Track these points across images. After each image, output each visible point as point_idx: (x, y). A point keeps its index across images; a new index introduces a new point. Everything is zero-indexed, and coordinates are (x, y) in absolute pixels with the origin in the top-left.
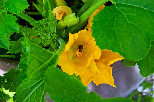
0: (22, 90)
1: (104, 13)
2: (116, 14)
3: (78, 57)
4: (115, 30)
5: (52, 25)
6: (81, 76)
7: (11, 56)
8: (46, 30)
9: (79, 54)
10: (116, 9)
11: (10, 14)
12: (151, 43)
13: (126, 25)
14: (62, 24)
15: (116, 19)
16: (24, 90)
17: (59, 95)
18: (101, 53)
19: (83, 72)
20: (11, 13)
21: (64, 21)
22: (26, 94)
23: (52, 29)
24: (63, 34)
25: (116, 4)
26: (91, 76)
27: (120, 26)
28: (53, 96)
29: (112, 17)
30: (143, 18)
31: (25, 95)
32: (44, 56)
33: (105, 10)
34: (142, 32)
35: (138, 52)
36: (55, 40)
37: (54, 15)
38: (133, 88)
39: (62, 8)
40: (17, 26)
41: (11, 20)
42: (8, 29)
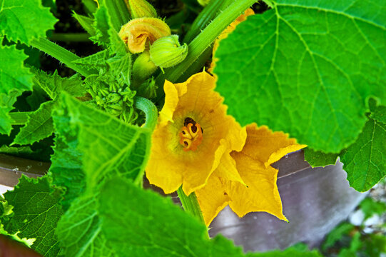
0: (71, 228)
1: (245, 32)
2: (277, 32)
3: (188, 147)
4: (276, 74)
5: (120, 68)
6: (197, 195)
7: (22, 150)
8: (105, 81)
9: (192, 139)
10: (278, 21)
11: (9, 44)
12: (367, 105)
13: (304, 60)
14: (146, 63)
15: (277, 46)
16: (77, 227)
17: (138, 247)
18: (246, 135)
19: (203, 183)
20: (13, 43)
21: (151, 57)
22: (82, 236)
23: (120, 76)
24: (150, 89)
25: (278, 7)
26: (225, 194)
27: (289, 64)
28: (122, 251)
29: (266, 42)
30: (346, 42)
31: (79, 238)
32: (116, 134)
33: (250, 24)
34: (345, 77)
35: (337, 127)
36: (129, 106)
37: (124, 41)
38: (338, 217)
39: (144, 22)
40: (28, 74)
41: (12, 60)
42: (7, 83)
